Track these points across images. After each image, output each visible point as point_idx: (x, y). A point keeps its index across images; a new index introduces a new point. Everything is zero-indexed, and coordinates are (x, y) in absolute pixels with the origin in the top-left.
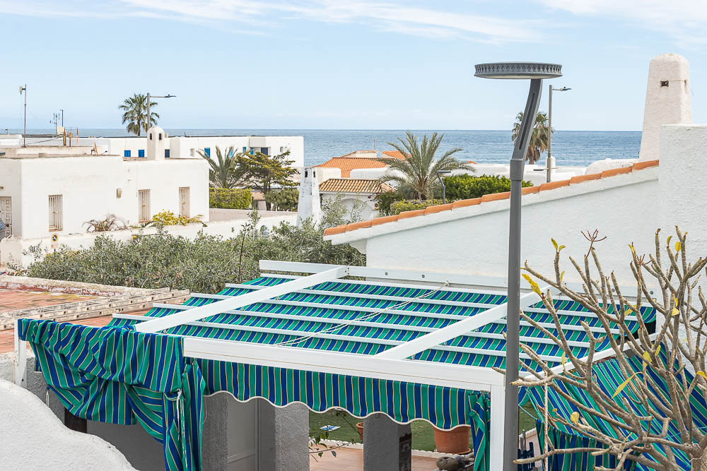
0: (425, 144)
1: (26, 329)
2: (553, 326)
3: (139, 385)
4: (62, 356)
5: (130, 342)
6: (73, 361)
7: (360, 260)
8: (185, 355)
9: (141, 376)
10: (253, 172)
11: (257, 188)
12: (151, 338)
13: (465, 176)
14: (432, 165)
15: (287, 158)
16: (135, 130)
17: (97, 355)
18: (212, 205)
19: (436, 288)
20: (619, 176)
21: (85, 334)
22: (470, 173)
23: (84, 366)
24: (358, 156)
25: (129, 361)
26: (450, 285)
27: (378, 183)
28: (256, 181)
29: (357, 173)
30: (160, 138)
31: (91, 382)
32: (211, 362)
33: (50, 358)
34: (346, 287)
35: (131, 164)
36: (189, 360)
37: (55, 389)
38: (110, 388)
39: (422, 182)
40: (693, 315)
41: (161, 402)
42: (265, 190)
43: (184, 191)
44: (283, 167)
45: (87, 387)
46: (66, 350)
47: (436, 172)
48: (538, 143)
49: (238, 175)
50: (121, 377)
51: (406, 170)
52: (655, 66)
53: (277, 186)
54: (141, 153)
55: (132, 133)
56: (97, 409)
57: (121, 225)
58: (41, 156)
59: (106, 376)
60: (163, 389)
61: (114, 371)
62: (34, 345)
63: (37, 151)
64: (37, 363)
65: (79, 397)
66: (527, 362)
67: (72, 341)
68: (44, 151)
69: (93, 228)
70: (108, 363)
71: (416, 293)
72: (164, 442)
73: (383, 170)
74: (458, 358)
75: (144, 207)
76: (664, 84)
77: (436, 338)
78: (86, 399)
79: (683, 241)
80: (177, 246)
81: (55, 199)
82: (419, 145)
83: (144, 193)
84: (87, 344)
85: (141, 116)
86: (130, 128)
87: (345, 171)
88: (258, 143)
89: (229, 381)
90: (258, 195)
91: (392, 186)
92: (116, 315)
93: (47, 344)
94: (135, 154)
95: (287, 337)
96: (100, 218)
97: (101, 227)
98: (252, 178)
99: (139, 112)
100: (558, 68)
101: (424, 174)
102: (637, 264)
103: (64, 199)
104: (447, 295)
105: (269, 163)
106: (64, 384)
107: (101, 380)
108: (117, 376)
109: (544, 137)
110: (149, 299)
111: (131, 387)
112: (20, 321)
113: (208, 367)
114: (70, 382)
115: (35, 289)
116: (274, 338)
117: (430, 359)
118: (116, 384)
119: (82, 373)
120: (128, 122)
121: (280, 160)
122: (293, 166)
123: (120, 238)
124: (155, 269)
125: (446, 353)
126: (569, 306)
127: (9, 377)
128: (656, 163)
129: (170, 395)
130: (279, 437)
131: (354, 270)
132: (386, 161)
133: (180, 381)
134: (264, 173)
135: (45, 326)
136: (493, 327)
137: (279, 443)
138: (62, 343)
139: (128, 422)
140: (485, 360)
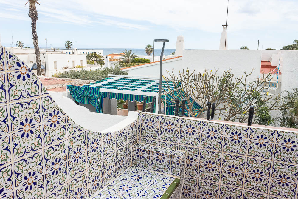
0: (129, 52)
1: (68, 87)
2: (167, 86)
3: (91, 97)
4: (76, 92)
5: (89, 89)
6: (78, 93)
7: (127, 74)
8: (100, 91)
9: (92, 95)
10: (94, 57)
11: (95, 60)
12: (93, 88)
13: (137, 58)
14: (130, 56)
15: (101, 54)
16: (68, 48)
17: (83, 92)
18: (87, 64)
19: (142, 79)
20: (175, 59)
21: (80, 88)
22: (138, 58)
23: (80, 93)
24: (114, 54)
25: (89, 92)
26: (144, 79)
27: (119, 59)
28: (95, 59)
29: (115, 57)
30: (76, 50)
31: (81, 97)
32: (104, 92)
33: (73, 92)
34: (125, 79)
35: (71, 55)
36: (100, 92)
37: (74, 98)
38: (85, 97)
39: (128, 59)
40: (189, 83)
41: (95, 100)
42: (97, 61)
43: (81, 61)
44: (100, 56)
45: (80, 97)
46: (76, 91)
47: (131, 57)
48: (150, 51)
49: (91, 58)
50: (88, 95)
51: (125, 57)
52: (178, 38)
53: (99, 60)
54: (73, 53)
55: (67, 49)
56: (83, 101)
57: (69, 68)
58: (51, 53)
59: (85, 95)
60: (96, 97)
61: (86, 95)
62: (70, 90)
63: (50, 52)
64: (70, 93)
65: (79, 99)
66: (163, 92)
67: (78, 89)
68: (52, 52)
69: (63, 68)
70: (85, 93)
71: (138, 80)
72: (96, 107)
73: (120, 57)
74: (148, 91)
75: (73, 64)
76: (180, 41)
77: (144, 88)
78: (80, 100)
79: (189, 70)
80: (86, 72)
81: (55, 62)
82: (128, 52)
83: (73, 61)
84: (81, 89)
85: (69, 45)
86: (67, 48)
87: (112, 57)
88: (94, 51)
89: (108, 96)
90: (95, 62)
91: (122, 60)
92: (83, 85)
93: (73, 90)
94: (71, 53)
95: (117, 88)
96: (65, 66)
97: (65, 68)
98: (94, 58)
99: (68, 44)
100: (169, 40)
101: (129, 58)
102: (180, 74)
103: (57, 62)
104: (144, 80)
105: (97, 55)
106: (76, 97)
107: (83, 96)
108: (87, 95)
109: (152, 50)
110: (86, 82)
111: (89, 97)
112: (67, 86)
113: (104, 93)
114: (77, 97)
115: (62, 80)
116: (114, 88)
117: (143, 91)
118: (86, 97)
119: (80, 95)
120: (66, 46)
121: (99, 55)
122: (102, 56)
123: (68, 70)
124: (83, 76)
125: (146, 90)
126: (170, 82)
127: (65, 96)
128: (182, 56)
129: (97, 98)
130: (112, 107)
131: (126, 76)
132: (121, 55)
133: (99, 96)
134: (96, 57)
135: (72, 86)
136: (158, 84)
137: (112, 108)
138: (76, 89)
139: (88, 104)
140: (155, 92)
